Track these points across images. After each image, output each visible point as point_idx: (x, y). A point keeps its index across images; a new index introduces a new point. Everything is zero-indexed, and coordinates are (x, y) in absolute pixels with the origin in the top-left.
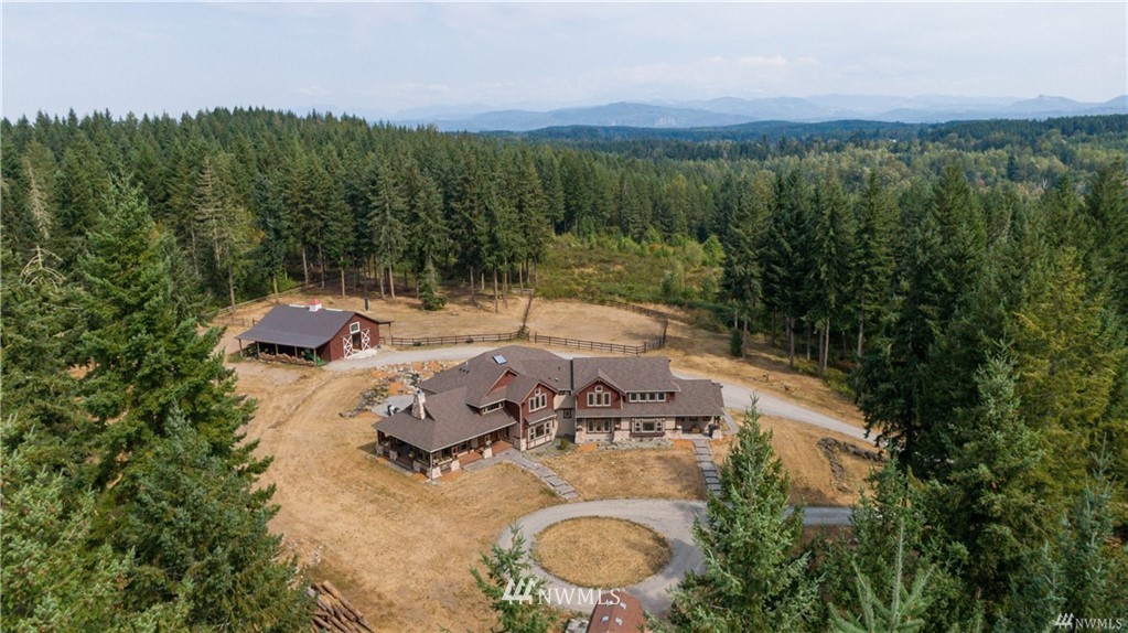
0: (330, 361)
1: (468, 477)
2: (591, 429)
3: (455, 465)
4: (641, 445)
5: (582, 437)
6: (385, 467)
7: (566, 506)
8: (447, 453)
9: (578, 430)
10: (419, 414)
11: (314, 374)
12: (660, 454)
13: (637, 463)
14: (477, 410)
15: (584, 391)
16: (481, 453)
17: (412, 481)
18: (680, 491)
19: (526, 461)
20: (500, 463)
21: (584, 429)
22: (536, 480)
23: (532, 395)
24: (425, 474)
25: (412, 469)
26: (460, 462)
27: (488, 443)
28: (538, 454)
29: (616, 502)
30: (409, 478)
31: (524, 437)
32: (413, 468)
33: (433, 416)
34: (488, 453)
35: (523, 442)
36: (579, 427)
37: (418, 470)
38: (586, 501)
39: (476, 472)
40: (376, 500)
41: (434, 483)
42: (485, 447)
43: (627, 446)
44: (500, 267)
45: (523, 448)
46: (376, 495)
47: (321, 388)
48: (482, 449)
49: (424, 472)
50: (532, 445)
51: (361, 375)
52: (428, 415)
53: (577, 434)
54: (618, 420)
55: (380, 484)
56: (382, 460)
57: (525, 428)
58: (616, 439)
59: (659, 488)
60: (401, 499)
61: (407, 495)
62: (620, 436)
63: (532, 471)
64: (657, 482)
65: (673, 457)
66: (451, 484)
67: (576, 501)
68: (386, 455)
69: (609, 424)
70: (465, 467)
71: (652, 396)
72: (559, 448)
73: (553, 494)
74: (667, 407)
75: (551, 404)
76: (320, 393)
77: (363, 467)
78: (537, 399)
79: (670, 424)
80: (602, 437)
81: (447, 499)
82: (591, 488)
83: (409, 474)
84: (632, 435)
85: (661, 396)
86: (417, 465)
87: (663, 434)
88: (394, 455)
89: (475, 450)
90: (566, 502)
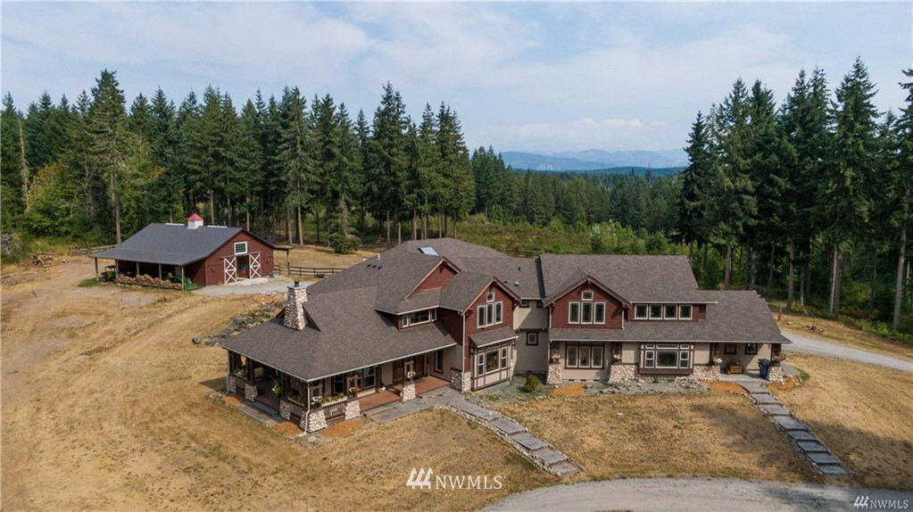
0: (205, 286)
1: (374, 430)
2: (572, 362)
3: (352, 410)
4: (657, 388)
5: (559, 373)
6: (232, 410)
7: (561, 487)
8: (338, 385)
9: (551, 361)
10: (295, 322)
11: (177, 298)
12: (696, 401)
13: (663, 415)
14: (391, 319)
15: (563, 299)
16: (398, 393)
17: (273, 435)
18: (762, 465)
19: (472, 408)
20: (430, 410)
21: (562, 361)
22: (495, 439)
23: (481, 300)
24: (298, 423)
25: (277, 415)
26: (361, 405)
27: (410, 374)
28: (491, 398)
29: (650, 483)
30: (270, 431)
31: (469, 367)
32: (279, 414)
33: (319, 324)
34: (409, 391)
35: (466, 377)
36: (555, 356)
37: (288, 416)
38: (595, 479)
39: (389, 423)
40: (197, 468)
41: (312, 438)
42: (405, 381)
43: (634, 390)
44: (420, 207)
45: (466, 387)
46: (201, 459)
47: (181, 312)
48: (398, 387)
49: (296, 419)
50: (480, 382)
51: (241, 300)
52: (310, 323)
53: (551, 368)
54: (617, 347)
55: (215, 438)
56: (231, 401)
57: (470, 355)
58: (614, 378)
59: (721, 459)
60: (244, 467)
61: (257, 460)
62: (619, 374)
63: (486, 424)
64: (713, 448)
65: (720, 407)
66: (342, 441)
67: (575, 481)
68: (240, 393)
69: (601, 353)
70: (369, 414)
71: (671, 311)
72: (524, 390)
73: (530, 466)
74: (697, 328)
75: (509, 321)
76: (176, 318)
77: (197, 411)
78: (490, 308)
79: (702, 356)
80: (590, 375)
81: (331, 469)
82: (596, 455)
83: (270, 423)
84: (640, 372)
85: (686, 312)
86: (286, 408)
87: (691, 371)
88: (251, 392)
89: (388, 387)
90: (557, 480)
